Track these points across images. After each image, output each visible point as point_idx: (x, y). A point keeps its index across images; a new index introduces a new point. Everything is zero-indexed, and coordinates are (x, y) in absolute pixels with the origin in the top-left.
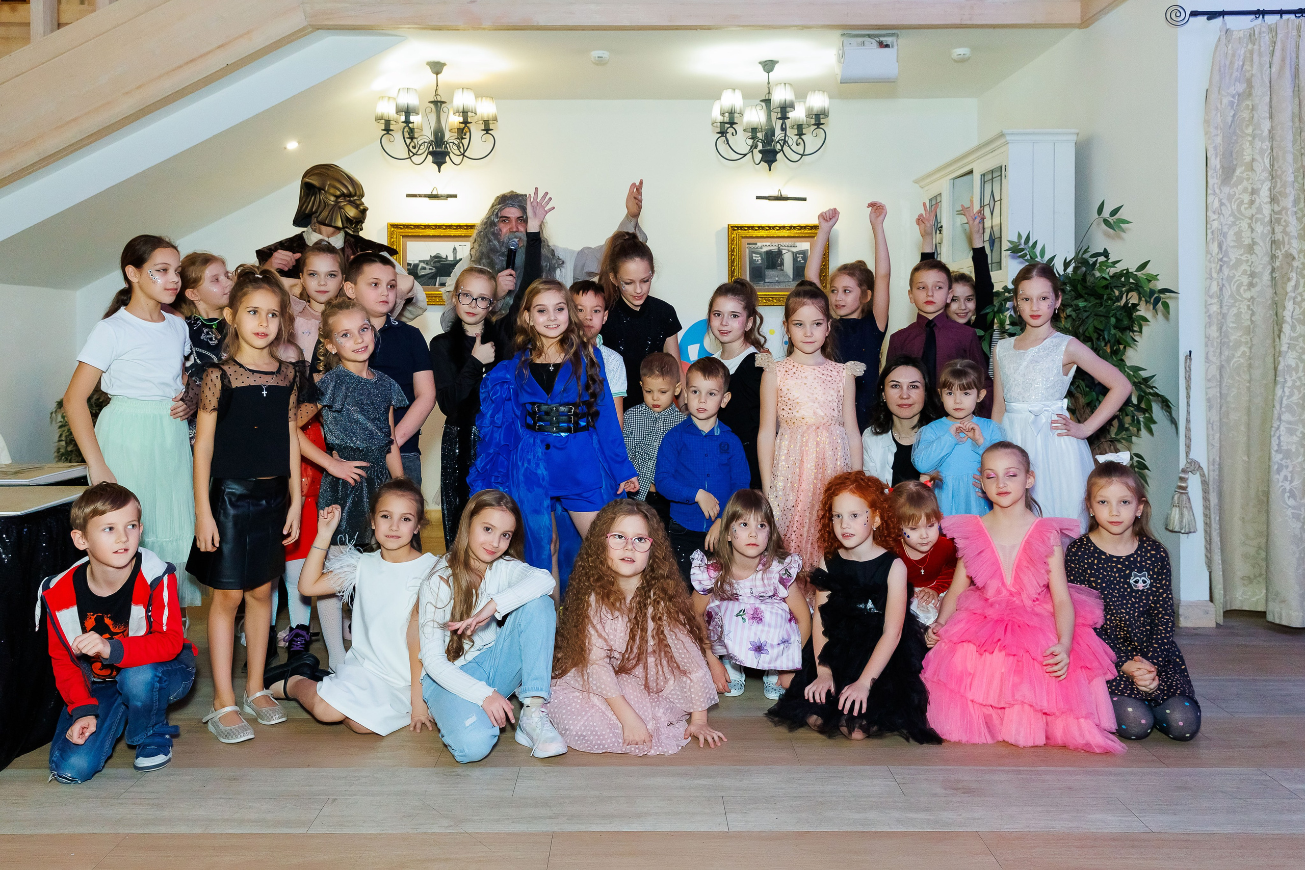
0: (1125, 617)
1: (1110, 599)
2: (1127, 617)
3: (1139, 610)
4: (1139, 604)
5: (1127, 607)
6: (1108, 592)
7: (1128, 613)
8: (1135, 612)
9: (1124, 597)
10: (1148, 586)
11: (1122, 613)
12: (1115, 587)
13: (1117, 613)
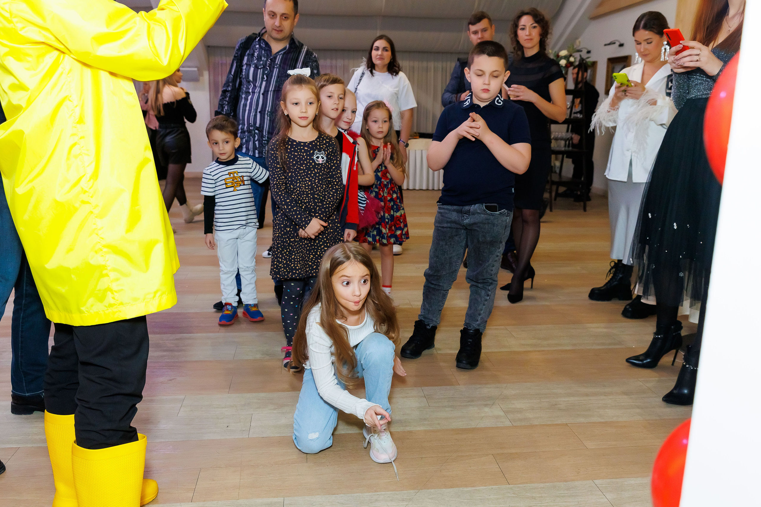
0: (308, 183)
1: (298, 172)
2: (310, 183)
3: (319, 178)
4: (319, 174)
5: (311, 176)
6: (297, 167)
7: (310, 181)
8: (315, 179)
9: (309, 169)
10: (325, 161)
11: (306, 181)
12: (304, 162)
13: (302, 181)
